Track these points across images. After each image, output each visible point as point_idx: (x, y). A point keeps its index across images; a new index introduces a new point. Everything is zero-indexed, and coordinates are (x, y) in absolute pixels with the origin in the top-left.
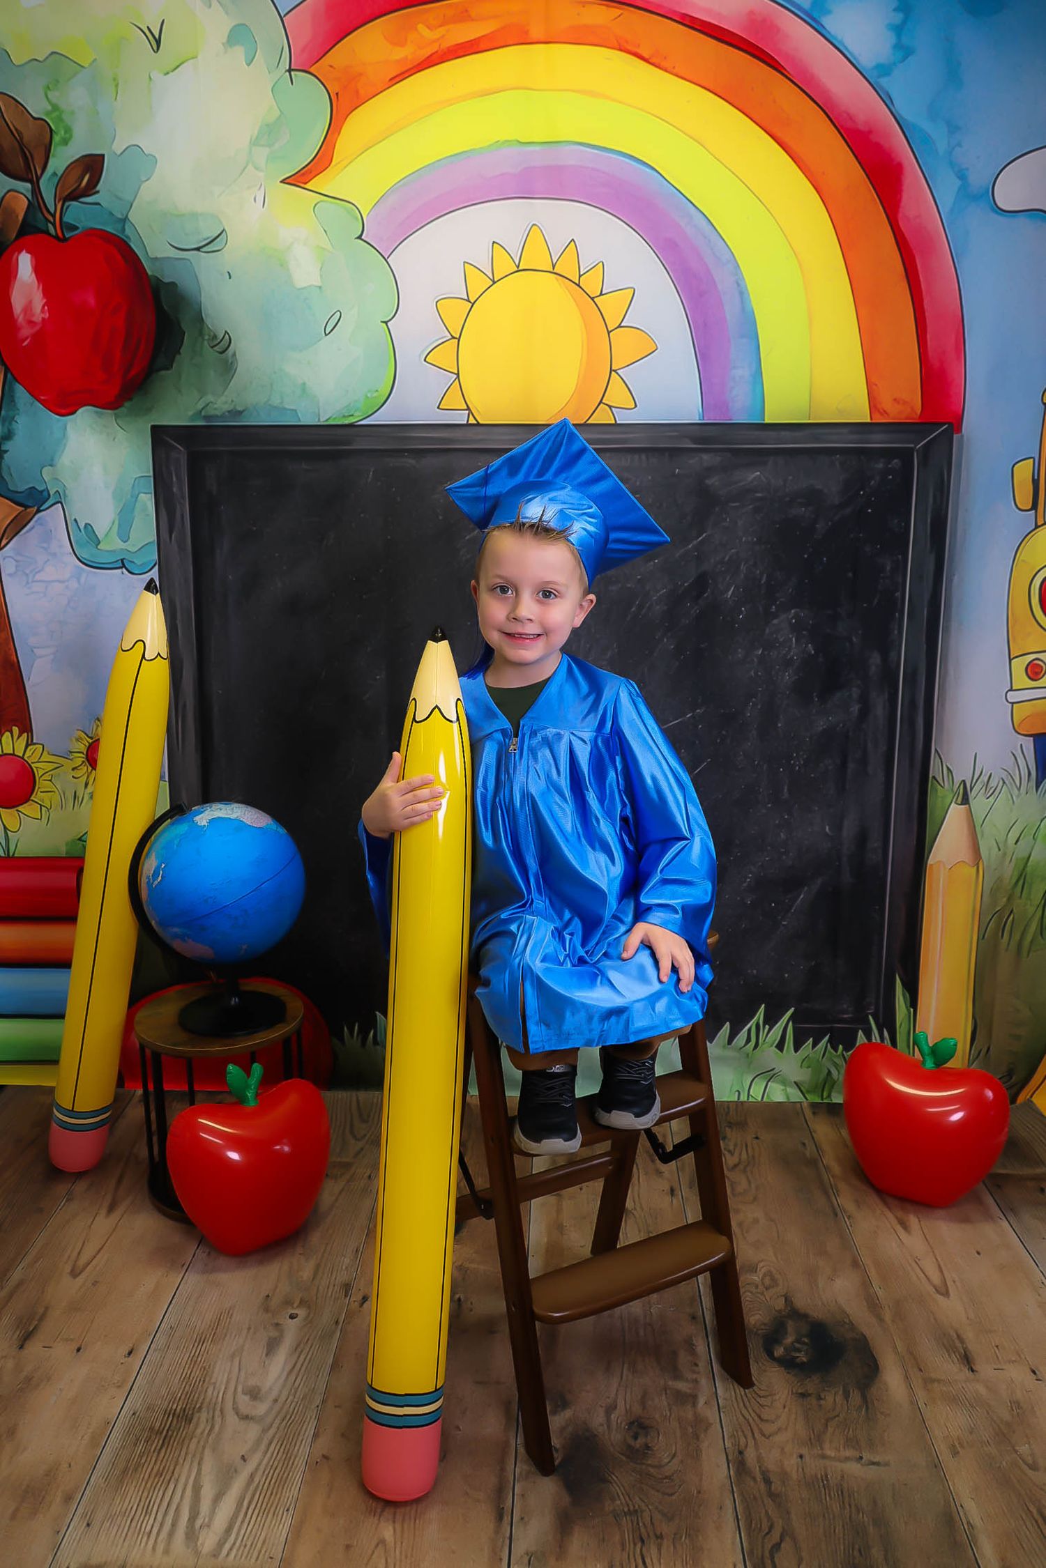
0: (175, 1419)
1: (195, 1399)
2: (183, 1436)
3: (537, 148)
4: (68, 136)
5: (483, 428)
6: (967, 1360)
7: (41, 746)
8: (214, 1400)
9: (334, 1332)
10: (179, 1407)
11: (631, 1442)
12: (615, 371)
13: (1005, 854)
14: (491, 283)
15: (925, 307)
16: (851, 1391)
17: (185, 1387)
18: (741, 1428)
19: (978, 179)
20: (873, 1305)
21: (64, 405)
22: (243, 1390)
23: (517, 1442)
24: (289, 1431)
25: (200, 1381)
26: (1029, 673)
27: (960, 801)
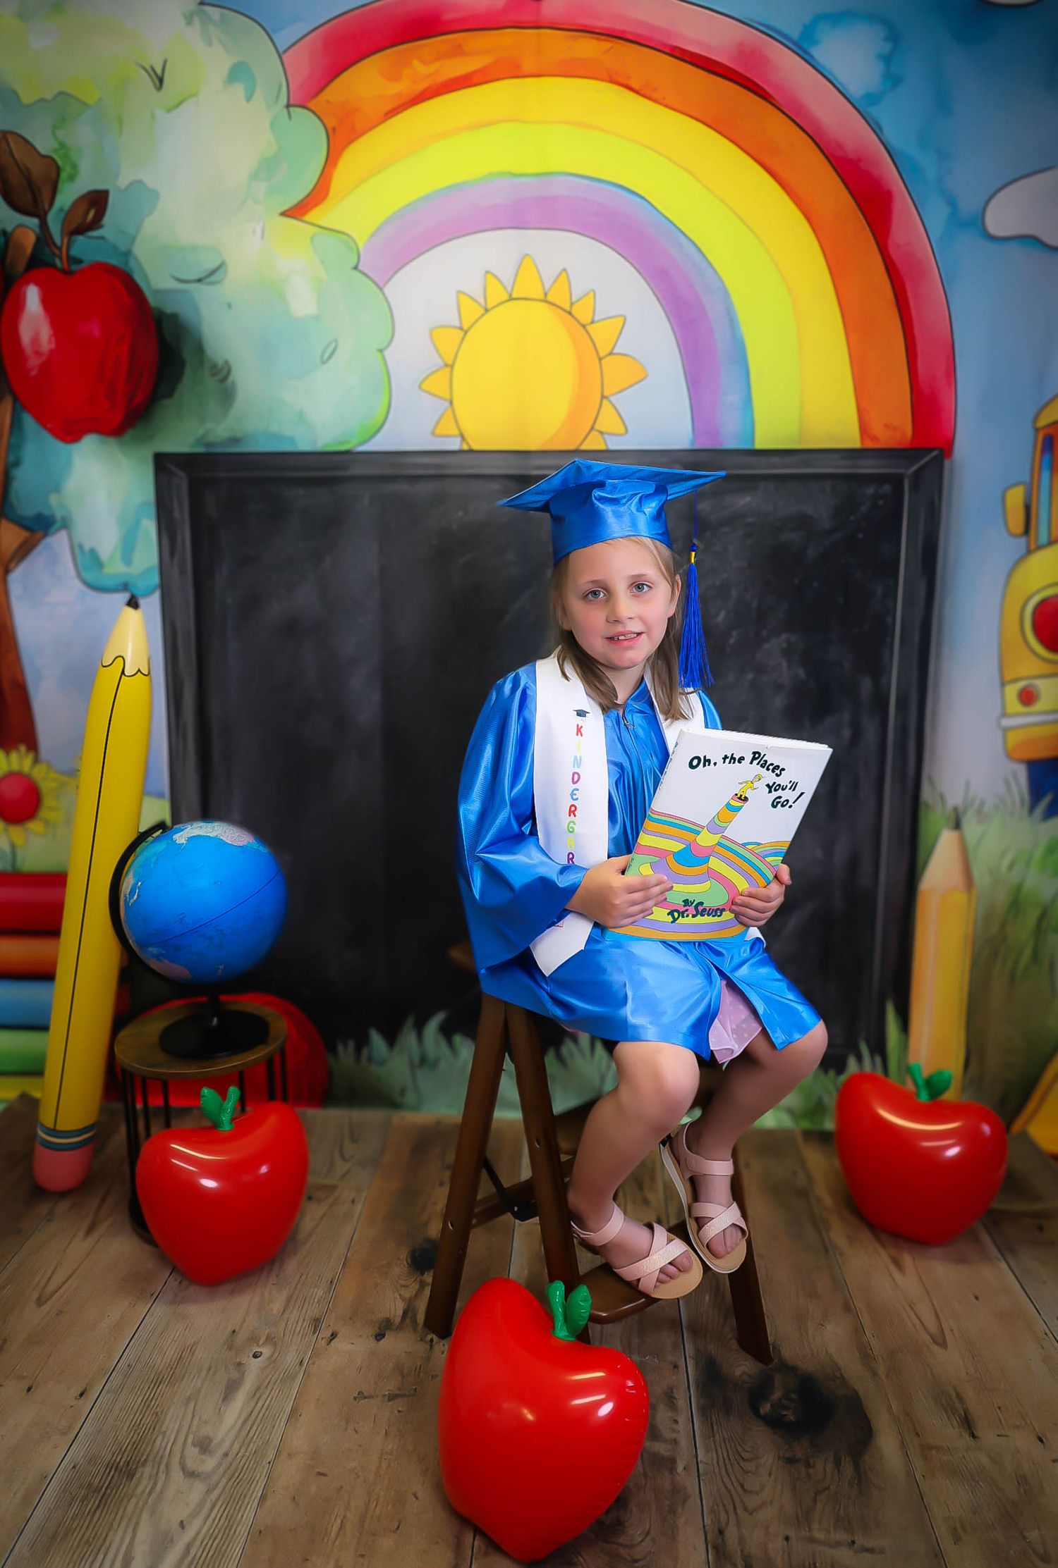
0: (117, 1474)
1: (142, 1450)
2: (122, 1495)
3: (529, 180)
4: (74, 172)
5: (475, 454)
6: (968, 1423)
7: (44, 764)
8: (161, 1452)
9: (296, 1375)
10: (123, 1460)
12: (606, 398)
13: (997, 880)
14: (484, 311)
15: (915, 334)
16: (843, 1458)
17: (133, 1436)
18: (722, 1502)
19: (967, 204)
20: (866, 1356)
21: (70, 432)
22: (193, 1442)
24: (235, 1492)
25: (149, 1429)
26: (1021, 698)
27: (950, 827)
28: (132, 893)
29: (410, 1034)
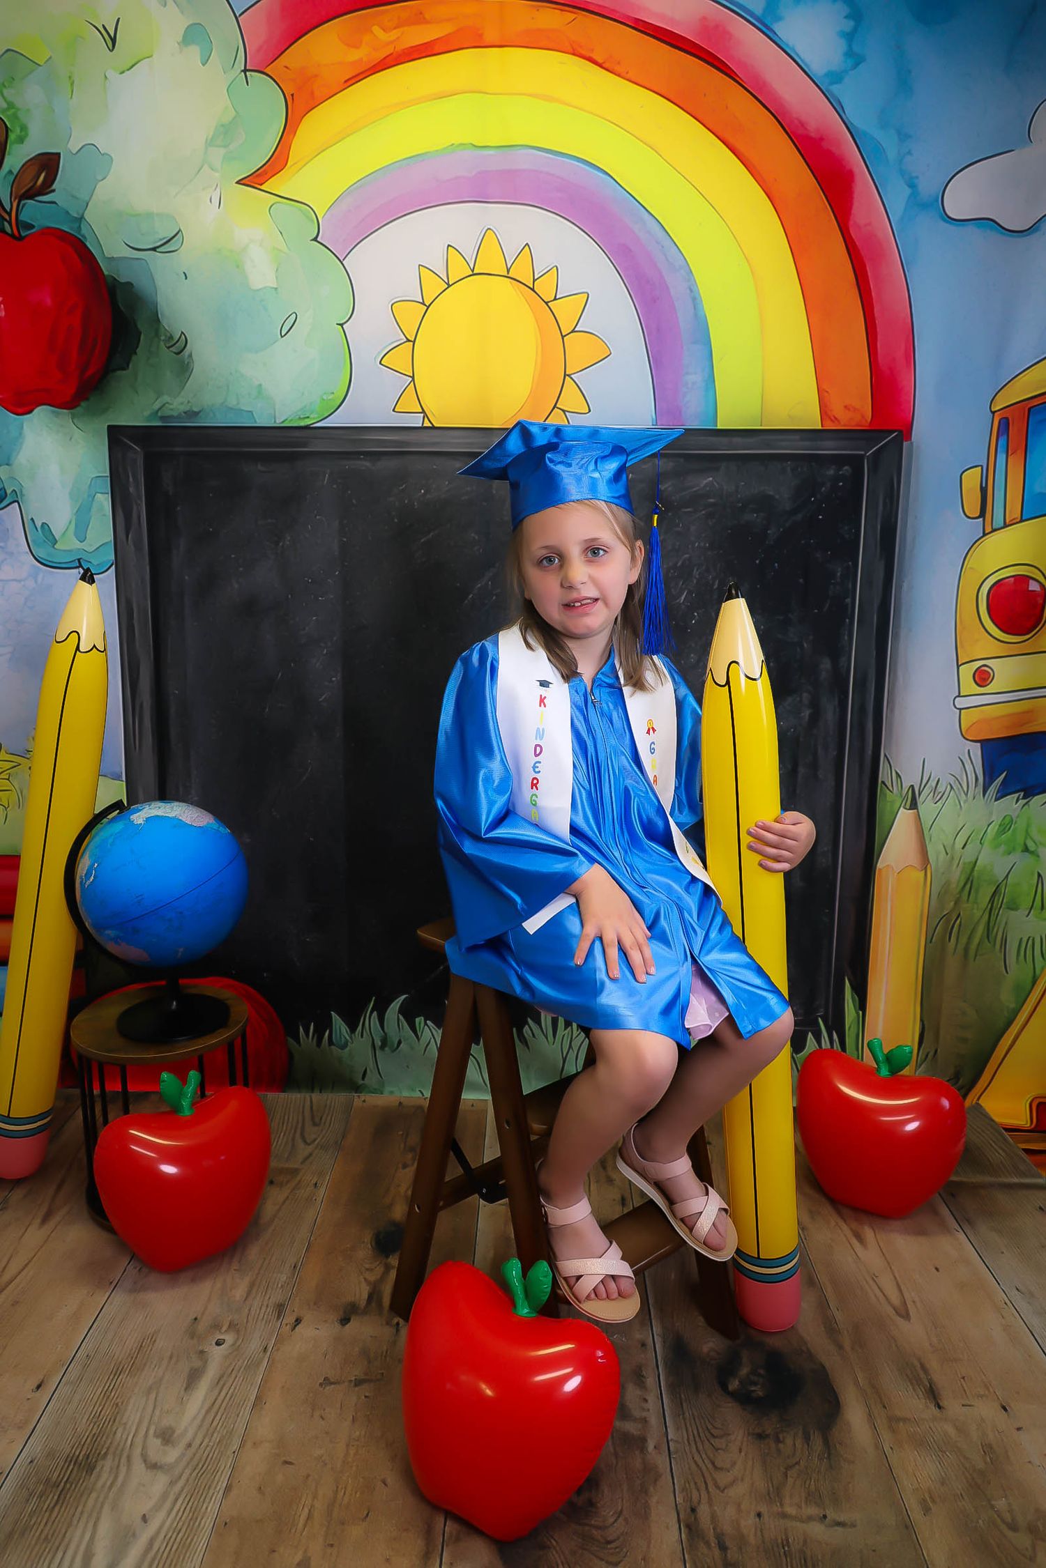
0: (76, 1469)
1: (102, 1442)
2: (82, 1489)
3: (492, 152)
4: (23, 133)
5: (437, 431)
6: (933, 1394)
8: (122, 1444)
9: (262, 1359)
10: (83, 1453)
11: (575, 1498)
12: (569, 375)
13: (952, 859)
14: (446, 286)
15: (876, 315)
16: (812, 1433)
17: (93, 1428)
18: (693, 1479)
19: (928, 187)
20: (831, 1330)
21: (22, 406)
22: (155, 1433)
24: (199, 1483)
25: (109, 1421)
26: (976, 679)
27: (908, 807)
28: (88, 874)
29: (372, 1017)
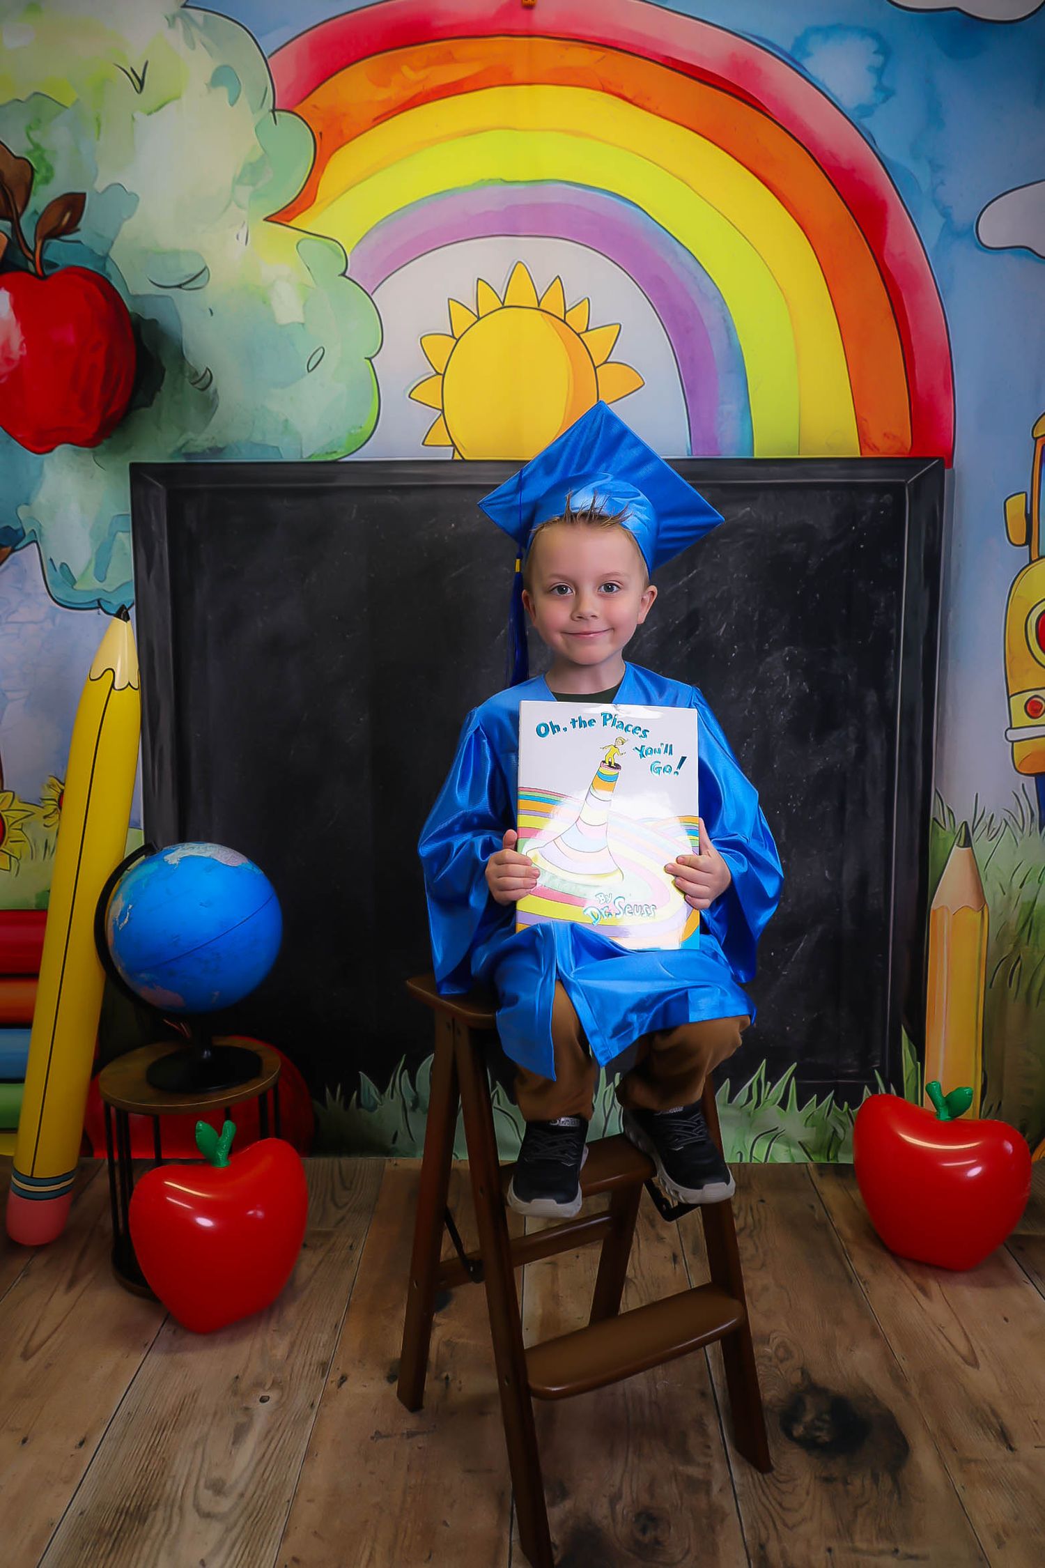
0: (128, 1518)
1: (152, 1494)
2: (136, 1538)
3: (522, 187)
4: (49, 174)
5: (468, 465)
6: (1004, 1437)
7: (12, 794)
8: (172, 1497)
9: (308, 1417)
10: (133, 1504)
11: (639, 1536)
13: (1010, 898)
14: (476, 319)
15: (913, 342)
16: (881, 1474)
17: (141, 1481)
18: (761, 1519)
19: (962, 216)
20: (898, 1378)
21: (42, 443)
22: (205, 1484)
23: (512, 1538)
24: (255, 1530)
25: (158, 1474)
26: (1028, 710)
27: (962, 843)
28: (123, 916)
29: (403, 1076)
